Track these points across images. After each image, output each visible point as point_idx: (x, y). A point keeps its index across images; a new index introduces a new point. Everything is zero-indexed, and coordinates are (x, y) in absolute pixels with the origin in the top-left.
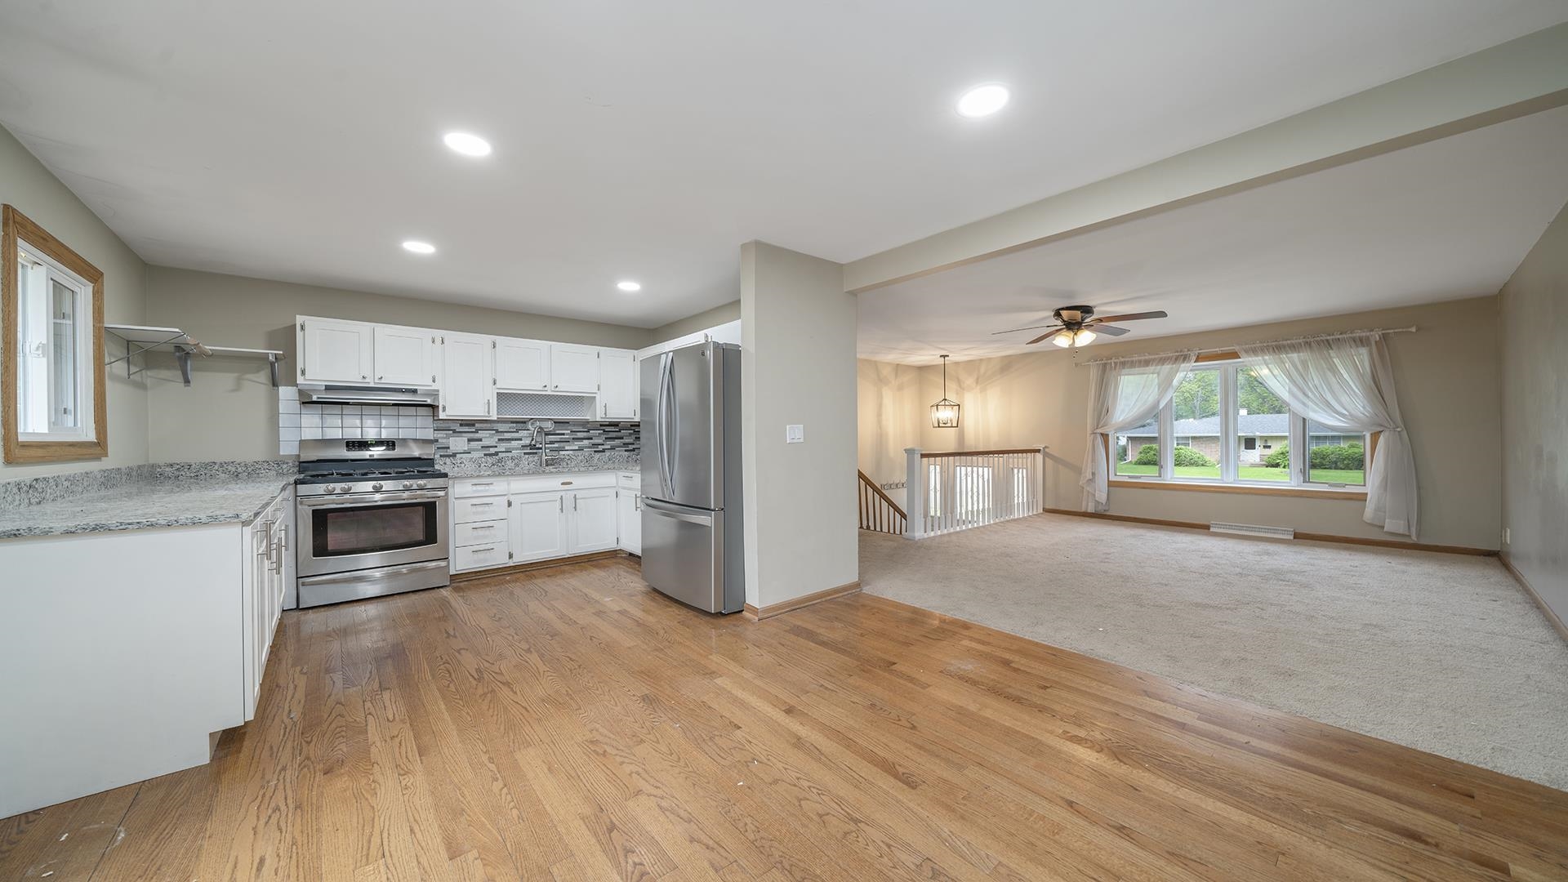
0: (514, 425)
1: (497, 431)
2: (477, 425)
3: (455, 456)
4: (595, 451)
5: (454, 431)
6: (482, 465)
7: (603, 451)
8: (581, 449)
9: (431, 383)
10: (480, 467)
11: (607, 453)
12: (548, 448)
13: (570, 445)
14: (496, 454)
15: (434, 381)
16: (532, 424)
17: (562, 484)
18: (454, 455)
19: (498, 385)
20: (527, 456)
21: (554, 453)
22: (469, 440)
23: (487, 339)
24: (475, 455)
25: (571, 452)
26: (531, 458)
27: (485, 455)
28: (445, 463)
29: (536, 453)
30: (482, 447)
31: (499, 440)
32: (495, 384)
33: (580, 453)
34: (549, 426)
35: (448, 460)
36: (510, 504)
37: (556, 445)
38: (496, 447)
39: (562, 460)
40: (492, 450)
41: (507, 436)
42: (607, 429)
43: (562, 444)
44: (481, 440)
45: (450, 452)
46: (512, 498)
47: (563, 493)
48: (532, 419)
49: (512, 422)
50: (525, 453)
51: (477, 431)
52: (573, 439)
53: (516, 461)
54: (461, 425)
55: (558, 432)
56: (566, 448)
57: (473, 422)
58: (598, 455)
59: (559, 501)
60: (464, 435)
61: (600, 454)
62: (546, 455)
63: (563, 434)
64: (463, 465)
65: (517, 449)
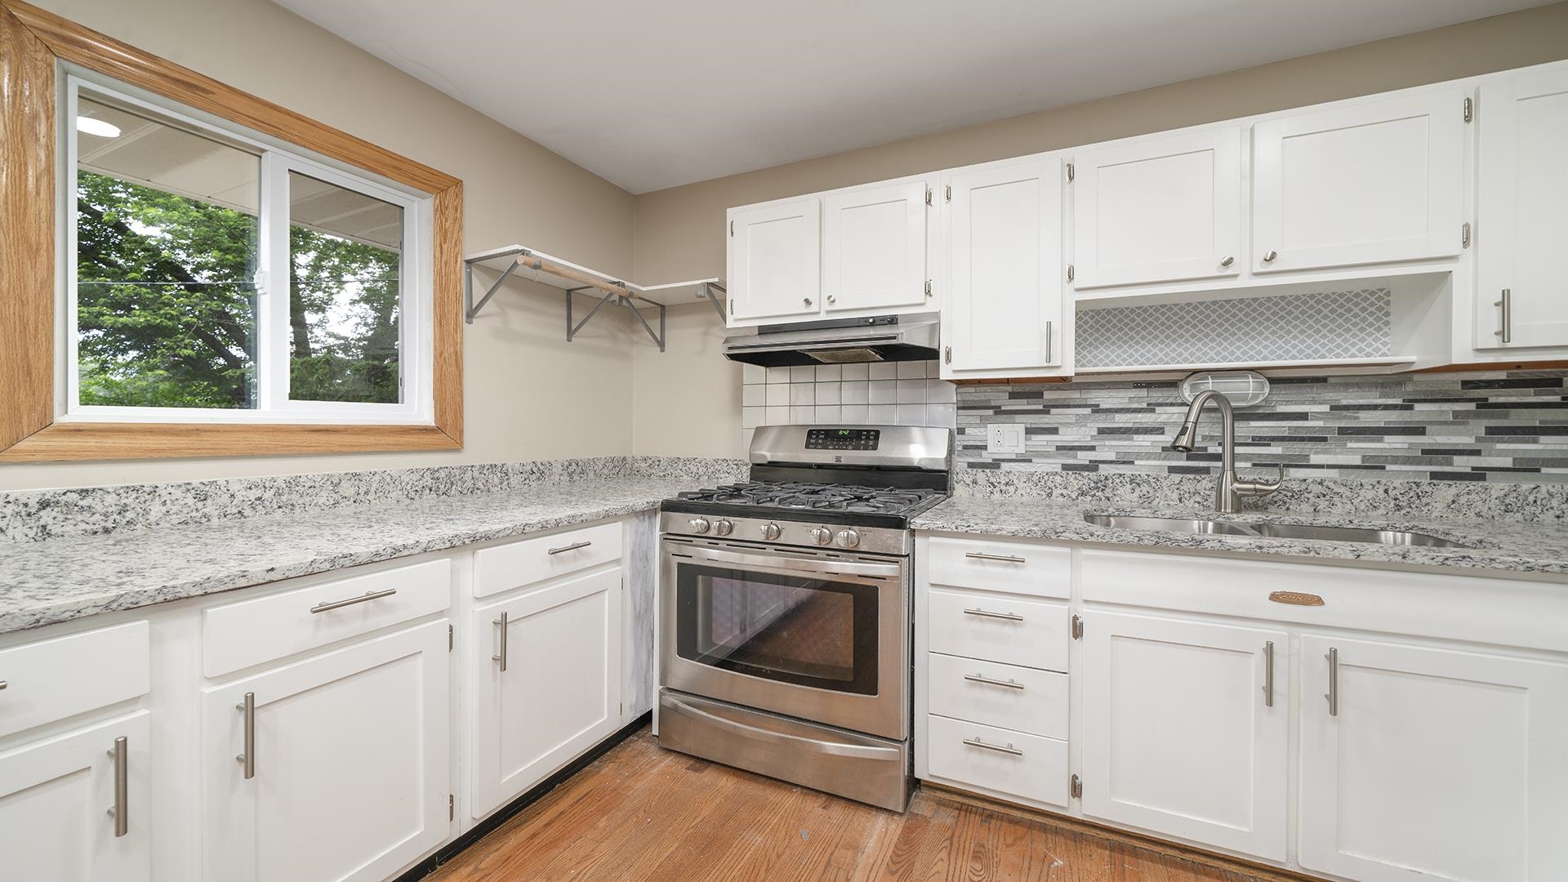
0: (1143, 392)
1: (1096, 409)
2: (1048, 395)
3: (999, 467)
4: (1435, 476)
5: (998, 411)
6: (1056, 492)
7: (1478, 475)
8: (1373, 465)
9: (920, 297)
10: (1050, 495)
11: (1498, 486)
12: (1246, 457)
13: (1326, 452)
14: (1093, 466)
15: (928, 293)
16: (1193, 387)
17: (1274, 597)
18: (995, 464)
19: (1078, 282)
20: (1176, 477)
21: (1271, 475)
22: (1030, 431)
23: (1050, 162)
24: (1041, 466)
25: (1334, 473)
26: (1188, 483)
27: (1065, 467)
28: (975, 482)
29: (1206, 470)
30: (1058, 448)
31: (1101, 431)
32: (1071, 278)
33: (1367, 478)
34: (1248, 390)
35: (981, 476)
36: (1077, 630)
37: (1276, 449)
38: (1093, 448)
39: (1296, 496)
40: (1083, 458)
41: (1121, 421)
42: (1496, 397)
43: (1297, 448)
44: (1054, 431)
45: (986, 457)
46: (1086, 614)
47: (1277, 634)
48: (1195, 372)
49: (1138, 385)
50: (1172, 470)
51: (1046, 411)
52: (1342, 431)
53: (1145, 488)
54: (1013, 396)
55: (1281, 409)
56: (1315, 459)
57: (1035, 388)
58: (1446, 491)
59: (1258, 661)
60: (1018, 418)
61: (1462, 486)
62: (1235, 479)
63: (1303, 416)
64: (1012, 489)
65: (1149, 456)
